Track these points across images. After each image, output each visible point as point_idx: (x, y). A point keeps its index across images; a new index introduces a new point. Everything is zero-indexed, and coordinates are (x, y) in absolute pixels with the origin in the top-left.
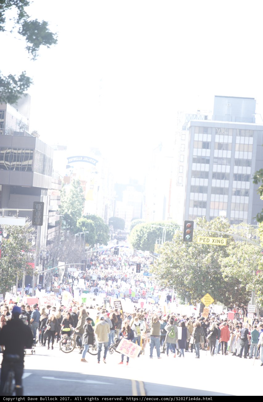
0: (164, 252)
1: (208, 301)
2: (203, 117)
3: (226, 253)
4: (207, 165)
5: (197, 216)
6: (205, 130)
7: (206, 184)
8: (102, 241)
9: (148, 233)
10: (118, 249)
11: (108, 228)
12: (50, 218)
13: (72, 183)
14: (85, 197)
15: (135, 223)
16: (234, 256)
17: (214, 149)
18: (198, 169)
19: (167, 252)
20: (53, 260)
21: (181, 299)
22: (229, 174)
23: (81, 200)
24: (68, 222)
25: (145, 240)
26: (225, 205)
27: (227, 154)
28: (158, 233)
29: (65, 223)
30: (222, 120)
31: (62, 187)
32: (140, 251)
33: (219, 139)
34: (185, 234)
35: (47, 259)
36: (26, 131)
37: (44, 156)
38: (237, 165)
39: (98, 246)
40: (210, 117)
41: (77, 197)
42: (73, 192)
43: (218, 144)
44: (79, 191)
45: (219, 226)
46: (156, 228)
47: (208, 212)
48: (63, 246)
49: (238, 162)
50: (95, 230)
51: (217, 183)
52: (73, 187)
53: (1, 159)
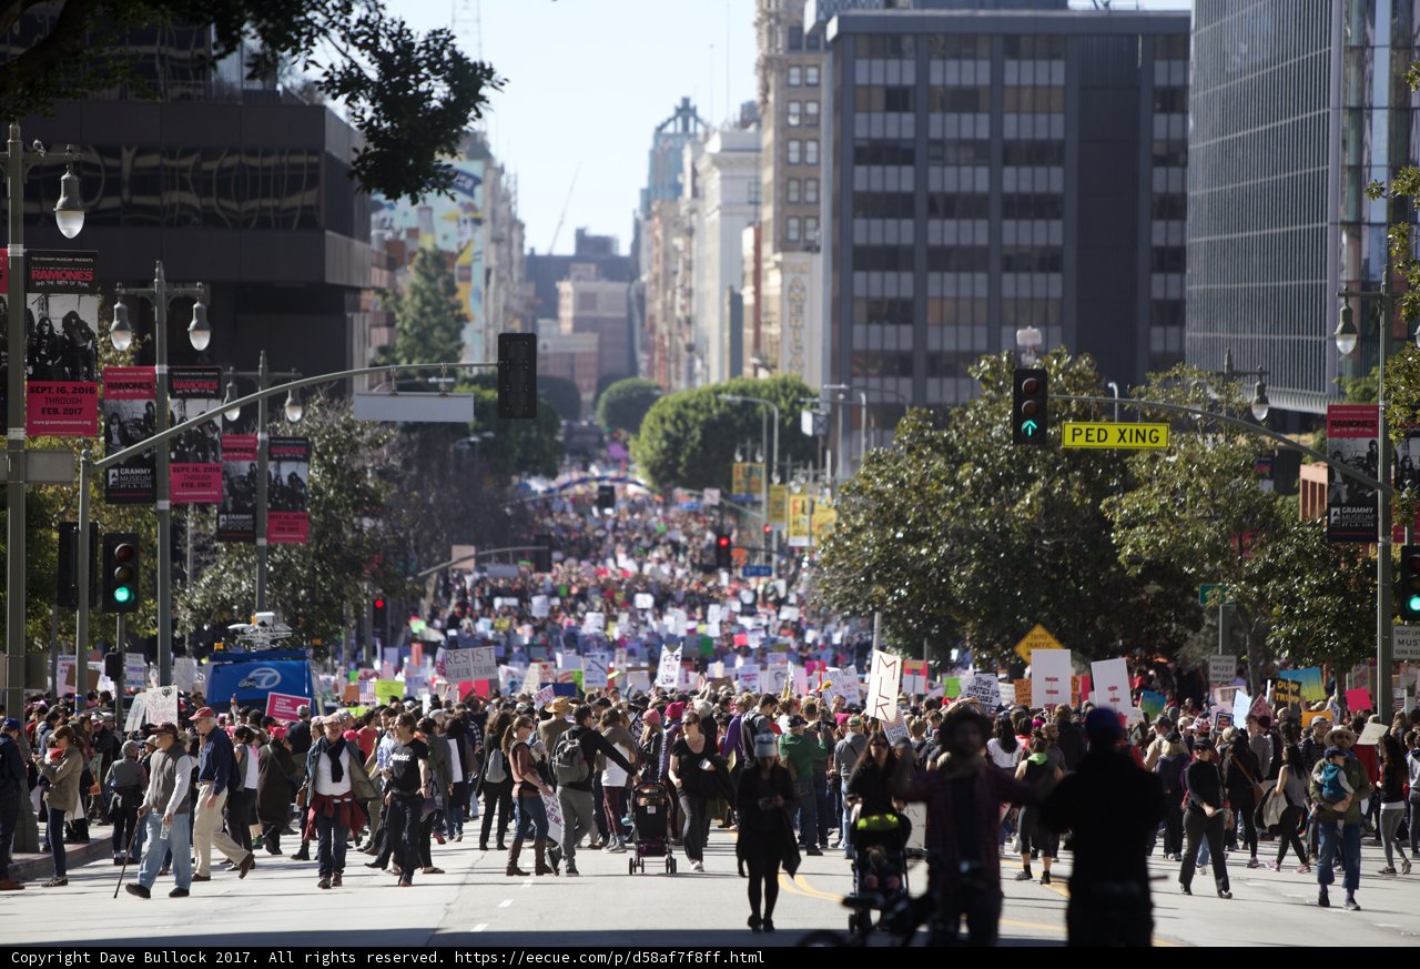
4: (908, 171)
5: (883, 352)
6: (890, 43)
7: (908, 238)
8: (536, 461)
9: (701, 423)
17: (929, 111)
18: (876, 186)
22: (985, 198)
23: (450, 322)
25: (693, 450)
26: (981, 312)
27: (976, 126)
28: (738, 424)
30: (949, 8)
33: (944, 74)
38: (1011, 163)
41: (436, 312)
43: (942, 91)
44: (442, 290)
46: (730, 405)
47: (920, 338)
50: (513, 427)
51: (943, 232)
52: (422, 279)
53: (208, 193)
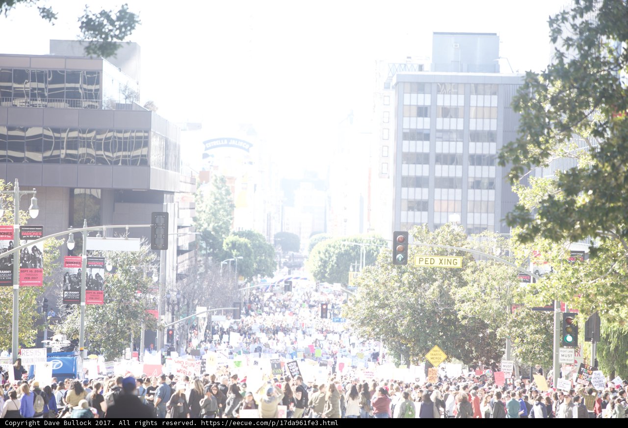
0: (364, 283)
1: (436, 358)
2: (417, 68)
3: (463, 279)
4: (427, 143)
5: (414, 224)
6: (420, 87)
7: (426, 173)
8: (264, 270)
9: (337, 254)
10: (291, 283)
11: (272, 249)
12: (179, 238)
13: (212, 181)
14: (235, 203)
15: (316, 240)
16: (476, 285)
17: (436, 117)
18: (412, 150)
19: (368, 283)
20: (188, 305)
21: (394, 357)
22: (461, 156)
23: (227, 207)
24: (210, 243)
25: (333, 266)
26: (458, 206)
27: (456, 124)
28: (352, 254)
29: (204, 245)
30: (447, 71)
31: (197, 188)
32: (326, 284)
33: (444, 100)
34: (395, 253)
35: (178, 304)
36: (136, 102)
37: (166, 141)
38: (473, 140)
39: (259, 280)
40: (427, 67)
41: (221, 203)
42: (215, 195)
43: (442, 108)
44: (224, 194)
45: (449, 238)
46: (349, 246)
47: (431, 217)
48: (203, 282)
49: (476, 136)
50: (253, 254)
51: (443, 171)
52: (215, 188)
53: (99, 149)
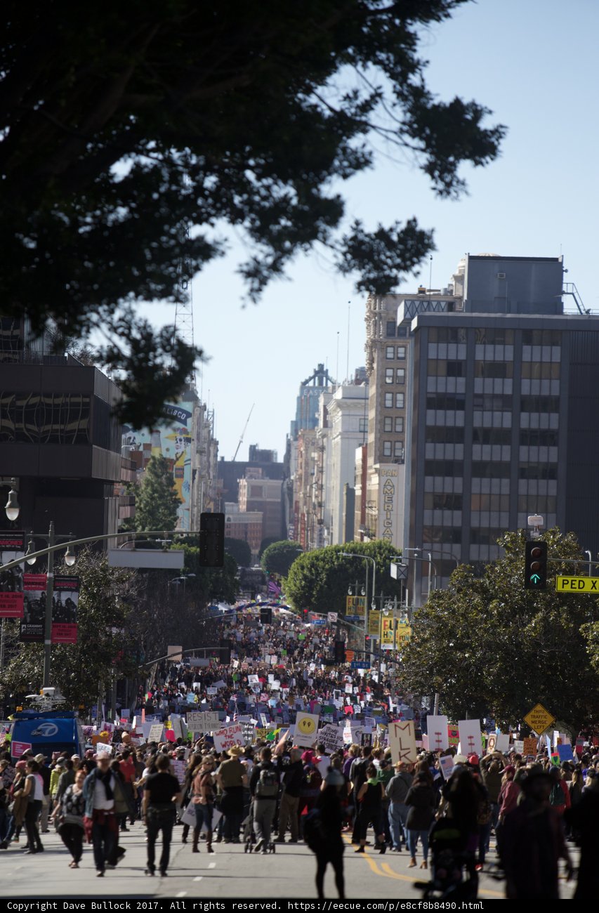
1: (539, 722)
2: (445, 306)
4: (460, 414)
5: (442, 527)
6: (451, 333)
7: (460, 456)
8: (222, 593)
9: (327, 570)
13: (148, 465)
17: (475, 377)
18: (440, 423)
22: (509, 432)
23: (170, 503)
25: (321, 587)
26: (505, 501)
27: (503, 386)
28: (350, 571)
30: (489, 312)
33: (486, 353)
38: (526, 410)
40: (460, 306)
41: (161, 497)
43: (483, 364)
44: (165, 483)
46: (345, 559)
47: (466, 519)
49: (530, 404)
51: (483, 452)
52: (153, 476)
53: (19, 421)
